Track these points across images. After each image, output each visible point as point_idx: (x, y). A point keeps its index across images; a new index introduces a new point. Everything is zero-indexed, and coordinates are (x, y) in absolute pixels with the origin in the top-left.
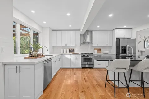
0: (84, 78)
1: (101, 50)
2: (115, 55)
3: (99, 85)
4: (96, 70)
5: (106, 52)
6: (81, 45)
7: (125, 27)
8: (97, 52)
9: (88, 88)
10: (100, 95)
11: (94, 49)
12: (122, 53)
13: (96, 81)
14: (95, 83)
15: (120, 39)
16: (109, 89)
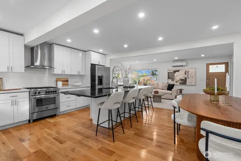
0: (54, 139)
1: (67, 81)
2: (90, 88)
3: (88, 137)
4: (65, 117)
5: (78, 84)
6: (25, 70)
7: (101, 51)
8: (63, 85)
9: (73, 150)
10: (98, 150)
11: (55, 79)
12: (99, 85)
13: (78, 132)
14: (79, 137)
15: (96, 66)
16: (103, 136)
